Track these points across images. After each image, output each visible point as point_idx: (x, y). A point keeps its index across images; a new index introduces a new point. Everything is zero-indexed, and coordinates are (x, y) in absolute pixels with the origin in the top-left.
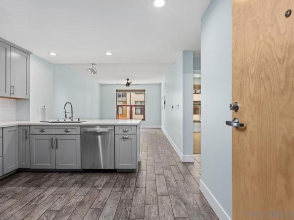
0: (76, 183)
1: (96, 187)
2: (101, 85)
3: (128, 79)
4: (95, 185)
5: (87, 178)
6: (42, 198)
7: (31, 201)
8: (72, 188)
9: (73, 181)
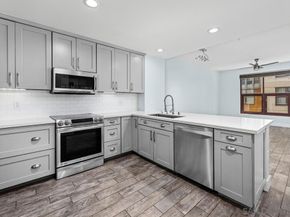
0: (163, 187)
1: (181, 206)
2: (221, 72)
3: (257, 60)
4: (182, 203)
5: (178, 185)
6: (130, 190)
7: (122, 190)
8: (157, 193)
9: (163, 183)
